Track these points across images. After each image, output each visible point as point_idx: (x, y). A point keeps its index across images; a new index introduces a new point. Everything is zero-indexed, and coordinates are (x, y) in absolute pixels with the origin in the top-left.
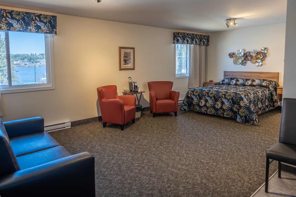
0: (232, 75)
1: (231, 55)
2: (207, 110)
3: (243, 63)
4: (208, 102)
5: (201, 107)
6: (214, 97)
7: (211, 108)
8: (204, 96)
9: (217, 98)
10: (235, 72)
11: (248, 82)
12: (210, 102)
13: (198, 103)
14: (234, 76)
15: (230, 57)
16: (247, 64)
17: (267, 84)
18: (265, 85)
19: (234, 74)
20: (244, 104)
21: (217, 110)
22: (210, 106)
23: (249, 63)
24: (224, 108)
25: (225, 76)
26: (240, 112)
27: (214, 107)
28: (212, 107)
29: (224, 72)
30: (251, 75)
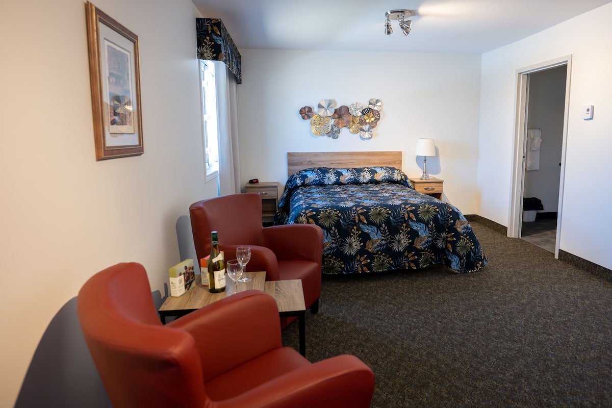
0: (309, 162)
1: (306, 113)
2: (371, 263)
3: (333, 134)
4: (370, 239)
5: (348, 259)
6: (388, 222)
7: (381, 254)
8: (356, 224)
9: (396, 224)
10: (316, 154)
11: (364, 176)
12: (377, 238)
13: (338, 250)
14: (313, 164)
15: (303, 118)
16: (340, 135)
17: (401, 176)
18: (399, 178)
19: (313, 159)
20: (462, 227)
21: (396, 256)
22: (378, 251)
23: (344, 131)
24: (419, 247)
25: (290, 164)
26: (458, 249)
27: (388, 250)
28: (382, 251)
29: (289, 155)
30: (352, 160)
